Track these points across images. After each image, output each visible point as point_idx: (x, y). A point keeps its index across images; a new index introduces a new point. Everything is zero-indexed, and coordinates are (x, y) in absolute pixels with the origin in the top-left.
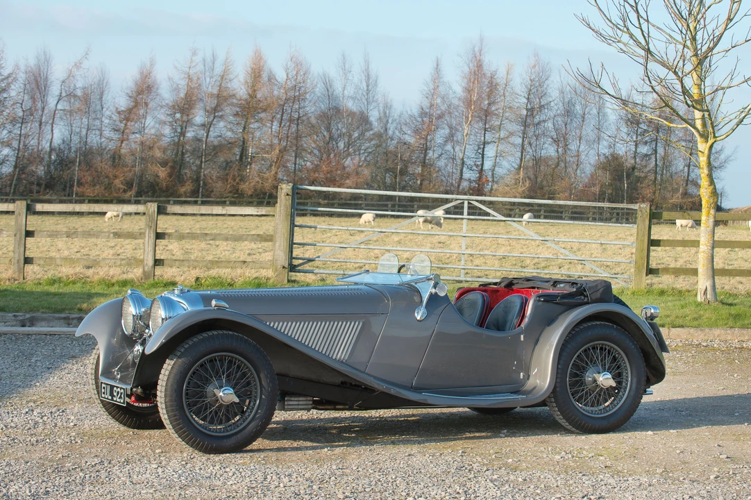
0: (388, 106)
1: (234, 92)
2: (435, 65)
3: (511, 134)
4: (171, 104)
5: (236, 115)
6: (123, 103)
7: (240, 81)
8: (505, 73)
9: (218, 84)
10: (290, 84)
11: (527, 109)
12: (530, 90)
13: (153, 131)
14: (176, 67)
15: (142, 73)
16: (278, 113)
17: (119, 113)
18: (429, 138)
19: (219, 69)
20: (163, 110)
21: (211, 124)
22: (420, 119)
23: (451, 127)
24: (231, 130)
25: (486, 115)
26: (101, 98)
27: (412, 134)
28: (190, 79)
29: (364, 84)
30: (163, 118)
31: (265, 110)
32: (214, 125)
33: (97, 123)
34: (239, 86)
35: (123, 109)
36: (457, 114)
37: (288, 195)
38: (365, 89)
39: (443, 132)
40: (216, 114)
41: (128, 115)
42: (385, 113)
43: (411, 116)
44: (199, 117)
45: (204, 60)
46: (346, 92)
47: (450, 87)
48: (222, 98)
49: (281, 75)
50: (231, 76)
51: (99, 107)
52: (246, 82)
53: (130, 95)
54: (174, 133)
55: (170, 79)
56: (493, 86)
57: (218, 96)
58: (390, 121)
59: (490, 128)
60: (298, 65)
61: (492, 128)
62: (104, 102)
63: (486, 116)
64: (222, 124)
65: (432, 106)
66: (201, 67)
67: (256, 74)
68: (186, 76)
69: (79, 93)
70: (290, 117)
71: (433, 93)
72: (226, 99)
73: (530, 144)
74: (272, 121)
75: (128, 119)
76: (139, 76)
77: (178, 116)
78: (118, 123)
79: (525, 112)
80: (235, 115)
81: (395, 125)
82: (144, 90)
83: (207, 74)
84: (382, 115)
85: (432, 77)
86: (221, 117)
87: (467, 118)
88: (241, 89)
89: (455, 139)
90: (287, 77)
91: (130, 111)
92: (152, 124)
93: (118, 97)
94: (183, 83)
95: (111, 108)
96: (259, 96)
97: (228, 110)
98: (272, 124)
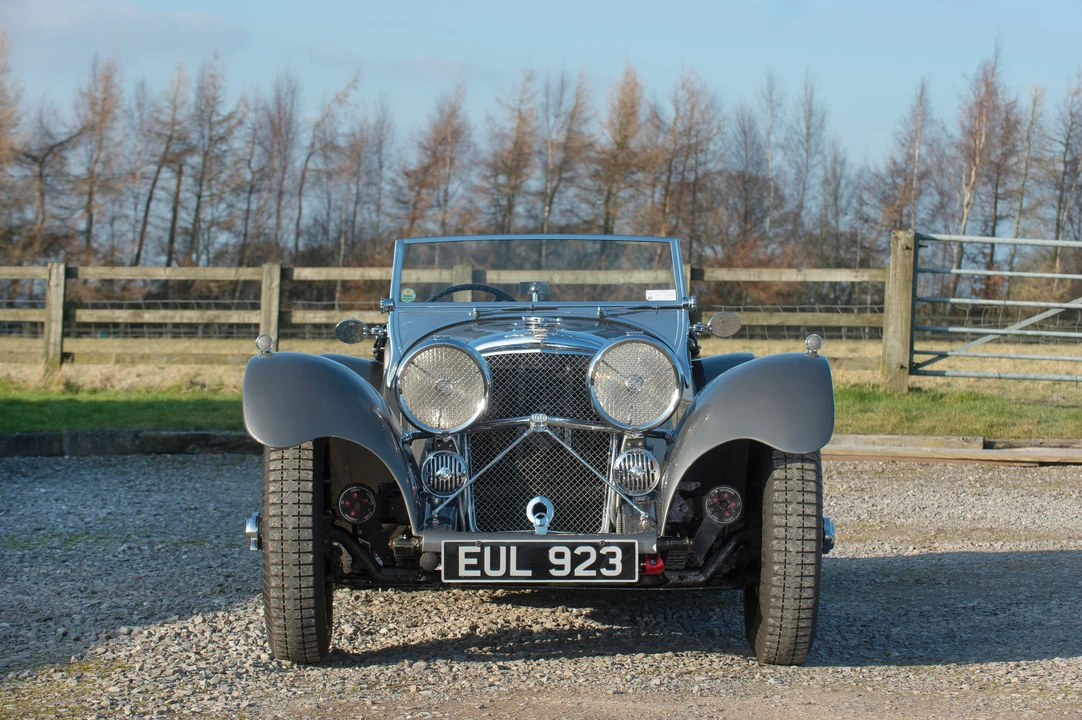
0: (839, 161)
1: (591, 140)
2: (919, 93)
3: (1040, 203)
4: (491, 159)
5: (596, 175)
6: (414, 159)
7: (601, 122)
8: (1031, 103)
9: (566, 127)
10: (680, 127)
11: (1066, 163)
12: (1071, 130)
13: (463, 202)
14: (498, 100)
15: (441, 111)
16: (662, 173)
17: (407, 174)
18: (905, 211)
19: (568, 104)
20: (477, 170)
21: (555, 190)
22: (889, 180)
23: (942, 193)
24: (586, 201)
25: (997, 172)
26: (379, 151)
27: (878, 204)
28: (522, 119)
29: (803, 124)
30: (477, 181)
31: (642, 168)
32: (561, 192)
33: (373, 190)
34: (600, 132)
35: (412, 168)
36: (951, 170)
37: (907, 248)
38: (805, 131)
39: (930, 200)
40: (564, 175)
41: (422, 178)
42: (834, 171)
43: (877, 176)
44: (534, 181)
45: (547, 89)
46: (772, 138)
47: (944, 129)
48: (572, 150)
49: (669, 113)
50: (587, 114)
51: (376, 165)
52: (612, 124)
53: (426, 145)
54: (495, 206)
55: (489, 119)
56: (1010, 126)
57: (565, 147)
58: (843, 184)
59: (1004, 194)
60: (693, 95)
61: (1008, 195)
62: (383, 158)
63: (999, 175)
64: (572, 192)
65: (910, 157)
66: (540, 98)
67: (627, 111)
68: (516, 114)
69: (342, 142)
70: (683, 179)
71: (912, 139)
72: (578, 152)
73: (1070, 219)
74: (654, 186)
75: (422, 184)
76: (437, 116)
77: (502, 179)
78: (406, 191)
79: (1061, 167)
80: (594, 176)
81: (850, 189)
82: (446, 138)
83: (552, 110)
84: (829, 175)
85: (914, 110)
86: (571, 180)
87: (969, 176)
88: (603, 134)
89: (949, 211)
90: (677, 114)
91: (426, 170)
92: (460, 191)
93: (405, 150)
94: (509, 125)
95: (396, 167)
96: (633, 144)
97: (581, 169)
98: (654, 192)
